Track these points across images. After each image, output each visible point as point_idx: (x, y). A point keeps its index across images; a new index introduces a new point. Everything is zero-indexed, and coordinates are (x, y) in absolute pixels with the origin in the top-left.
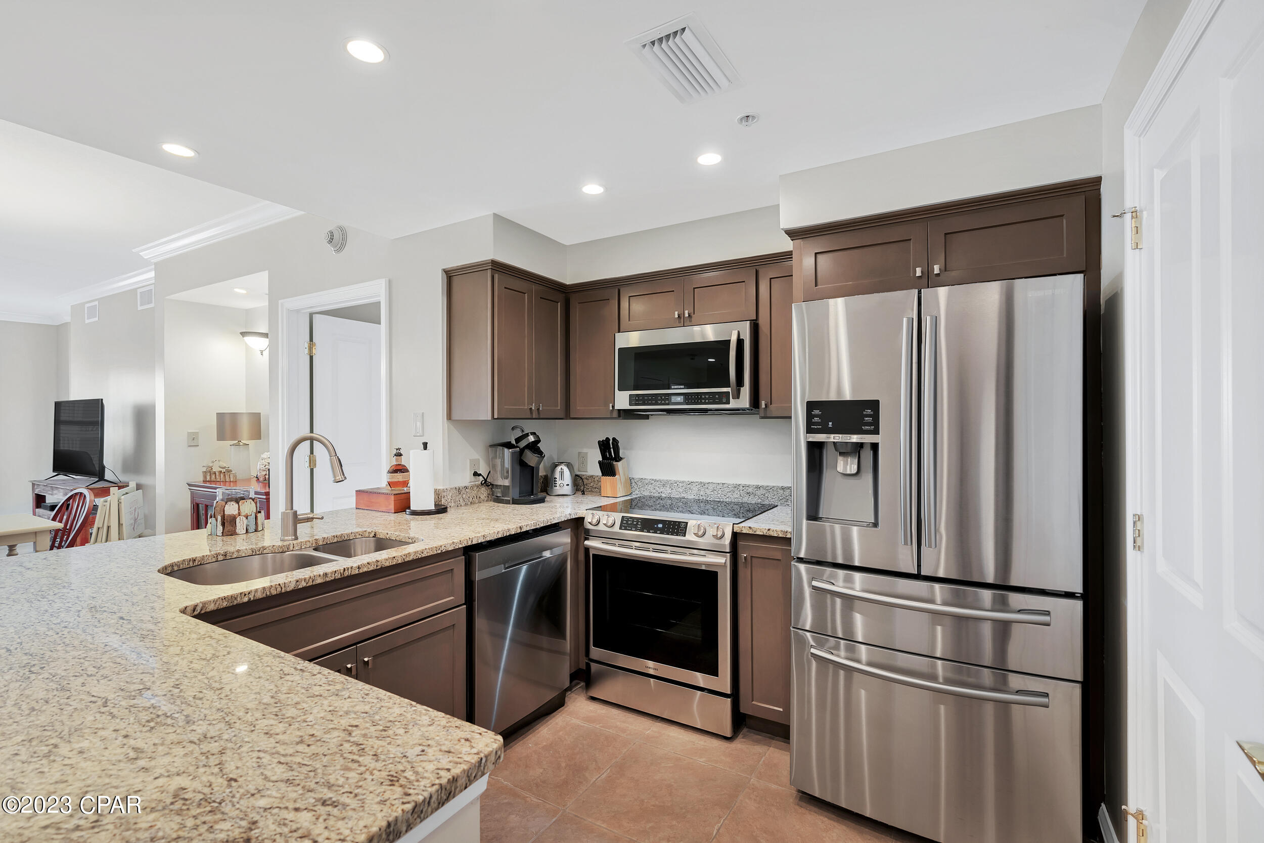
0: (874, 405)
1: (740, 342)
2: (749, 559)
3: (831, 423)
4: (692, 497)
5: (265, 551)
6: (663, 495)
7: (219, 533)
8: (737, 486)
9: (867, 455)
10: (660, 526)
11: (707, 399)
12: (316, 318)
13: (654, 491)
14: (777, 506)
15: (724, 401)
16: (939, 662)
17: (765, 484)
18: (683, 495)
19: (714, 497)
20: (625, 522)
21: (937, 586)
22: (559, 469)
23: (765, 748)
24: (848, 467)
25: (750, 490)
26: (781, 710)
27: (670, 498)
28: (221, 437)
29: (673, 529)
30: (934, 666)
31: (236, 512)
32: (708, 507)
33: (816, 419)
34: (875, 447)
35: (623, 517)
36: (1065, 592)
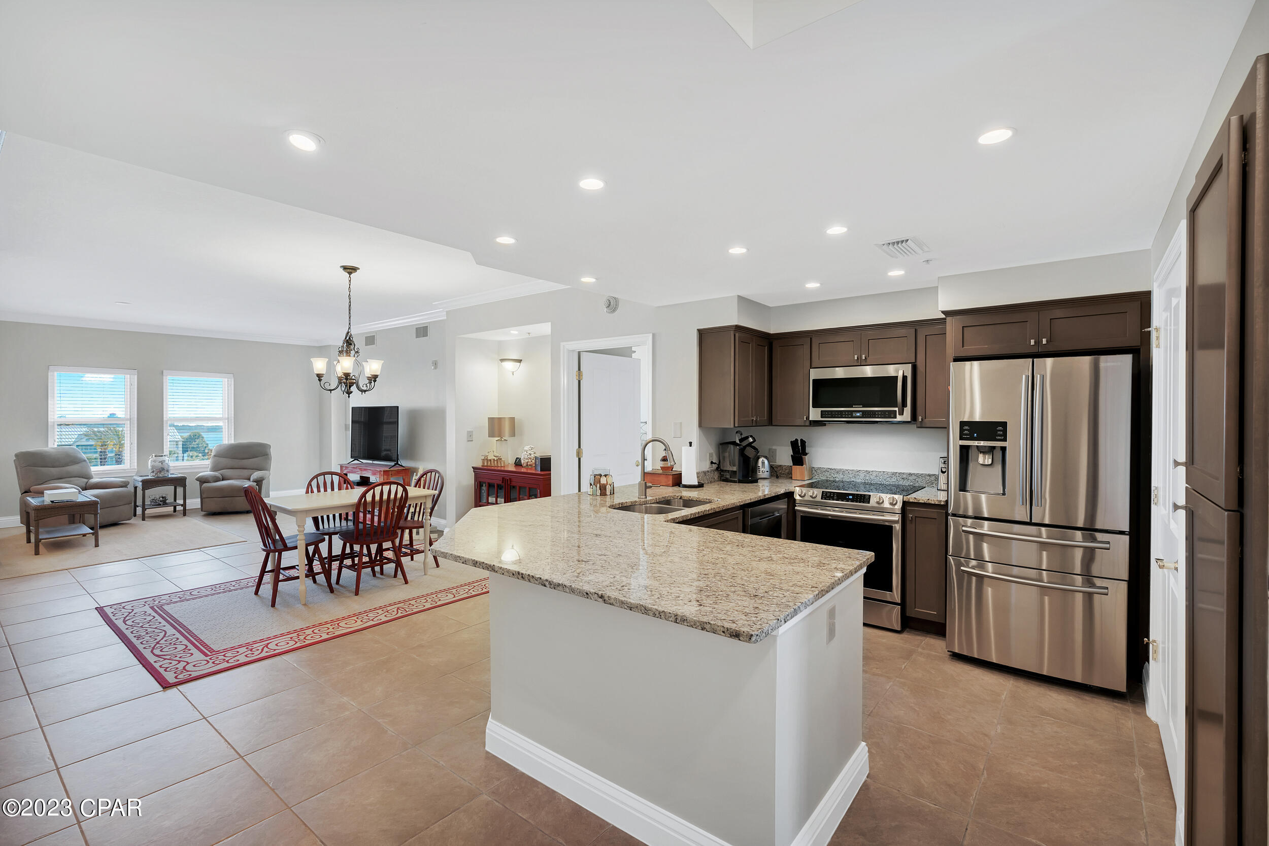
0: (1004, 425)
1: (905, 378)
2: (914, 519)
3: (975, 435)
4: (860, 481)
5: (636, 504)
6: (837, 479)
7: (599, 494)
8: (894, 474)
9: (998, 454)
10: (851, 497)
11: (880, 415)
12: (583, 355)
13: (830, 476)
14: (925, 487)
15: (892, 416)
16: (1044, 572)
17: (916, 472)
18: (852, 479)
19: (877, 481)
20: (824, 495)
21: (1043, 529)
22: (760, 460)
23: (924, 638)
24: (986, 460)
25: (905, 476)
26: (935, 613)
27: (842, 482)
28: (491, 435)
29: (861, 499)
30: (1041, 575)
31: (606, 482)
32: (872, 487)
33: (966, 432)
34: (1004, 449)
35: (823, 492)
36: (1120, 531)
